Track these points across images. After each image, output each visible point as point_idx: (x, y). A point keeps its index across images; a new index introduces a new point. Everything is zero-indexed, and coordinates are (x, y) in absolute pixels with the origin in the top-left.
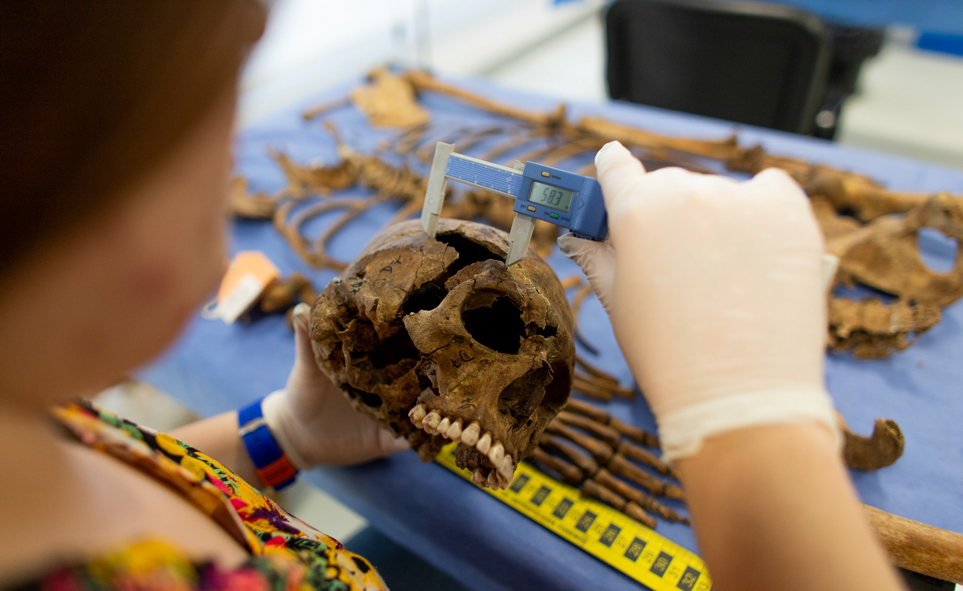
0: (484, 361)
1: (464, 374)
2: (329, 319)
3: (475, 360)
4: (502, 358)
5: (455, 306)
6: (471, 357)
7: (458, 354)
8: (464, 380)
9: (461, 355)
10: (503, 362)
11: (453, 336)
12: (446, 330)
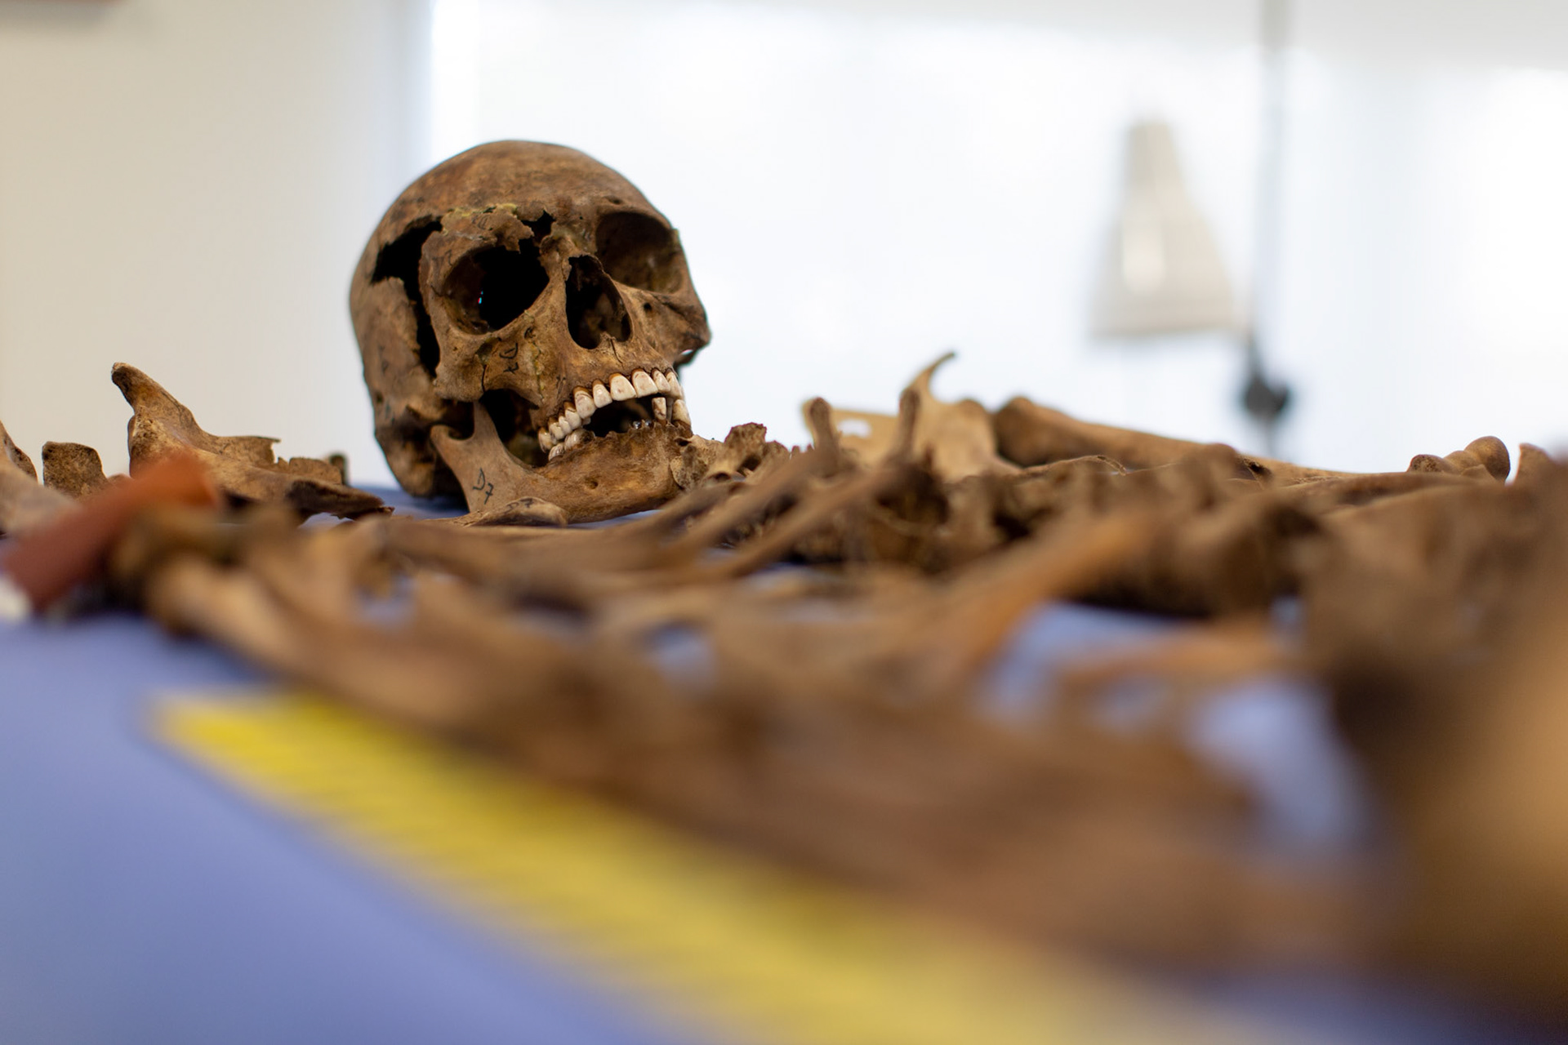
0: (527, 332)
1: (530, 365)
2: (412, 468)
3: (519, 344)
4: (537, 307)
5: (448, 331)
6: (514, 346)
7: (502, 360)
8: (536, 368)
9: (507, 357)
10: (542, 310)
11: (477, 356)
12: (466, 360)
